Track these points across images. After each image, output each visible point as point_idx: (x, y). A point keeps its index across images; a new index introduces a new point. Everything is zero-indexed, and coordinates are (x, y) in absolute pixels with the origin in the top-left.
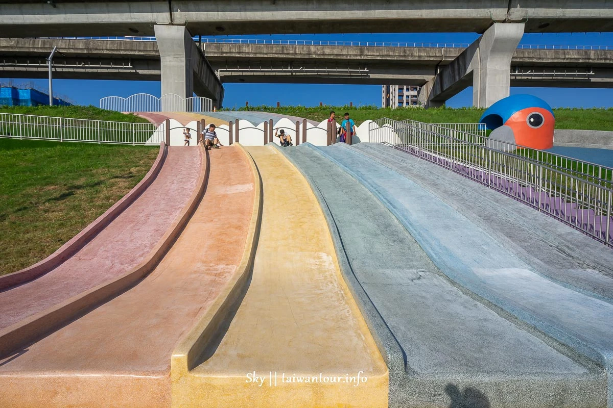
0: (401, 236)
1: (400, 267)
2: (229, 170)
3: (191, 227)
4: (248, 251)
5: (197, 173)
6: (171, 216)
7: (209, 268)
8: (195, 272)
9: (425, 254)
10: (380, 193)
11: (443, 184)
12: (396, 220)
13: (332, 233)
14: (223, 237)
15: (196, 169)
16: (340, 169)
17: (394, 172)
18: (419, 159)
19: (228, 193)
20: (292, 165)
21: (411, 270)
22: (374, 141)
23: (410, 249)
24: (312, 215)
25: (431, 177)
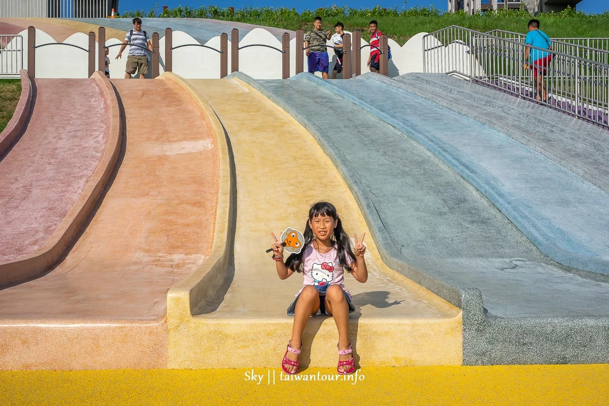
0: (484, 215)
1: (481, 256)
2: (163, 119)
3: (111, 203)
4: (222, 232)
5: (102, 121)
6: (70, 188)
7: (158, 258)
8: (135, 263)
9: (524, 238)
10: (445, 151)
11: (561, 140)
12: (475, 193)
13: (365, 208)
14: (172, 217)
15: (99, 116)
16: (370, 116)
17: (471, 120)
18: (519, 99)
19: (167, 153)
20: (281, 110)
21: (500, 260)
22: (433, 69)
23: (499, 232)
24: (326, 186)
25: (540, 129)
